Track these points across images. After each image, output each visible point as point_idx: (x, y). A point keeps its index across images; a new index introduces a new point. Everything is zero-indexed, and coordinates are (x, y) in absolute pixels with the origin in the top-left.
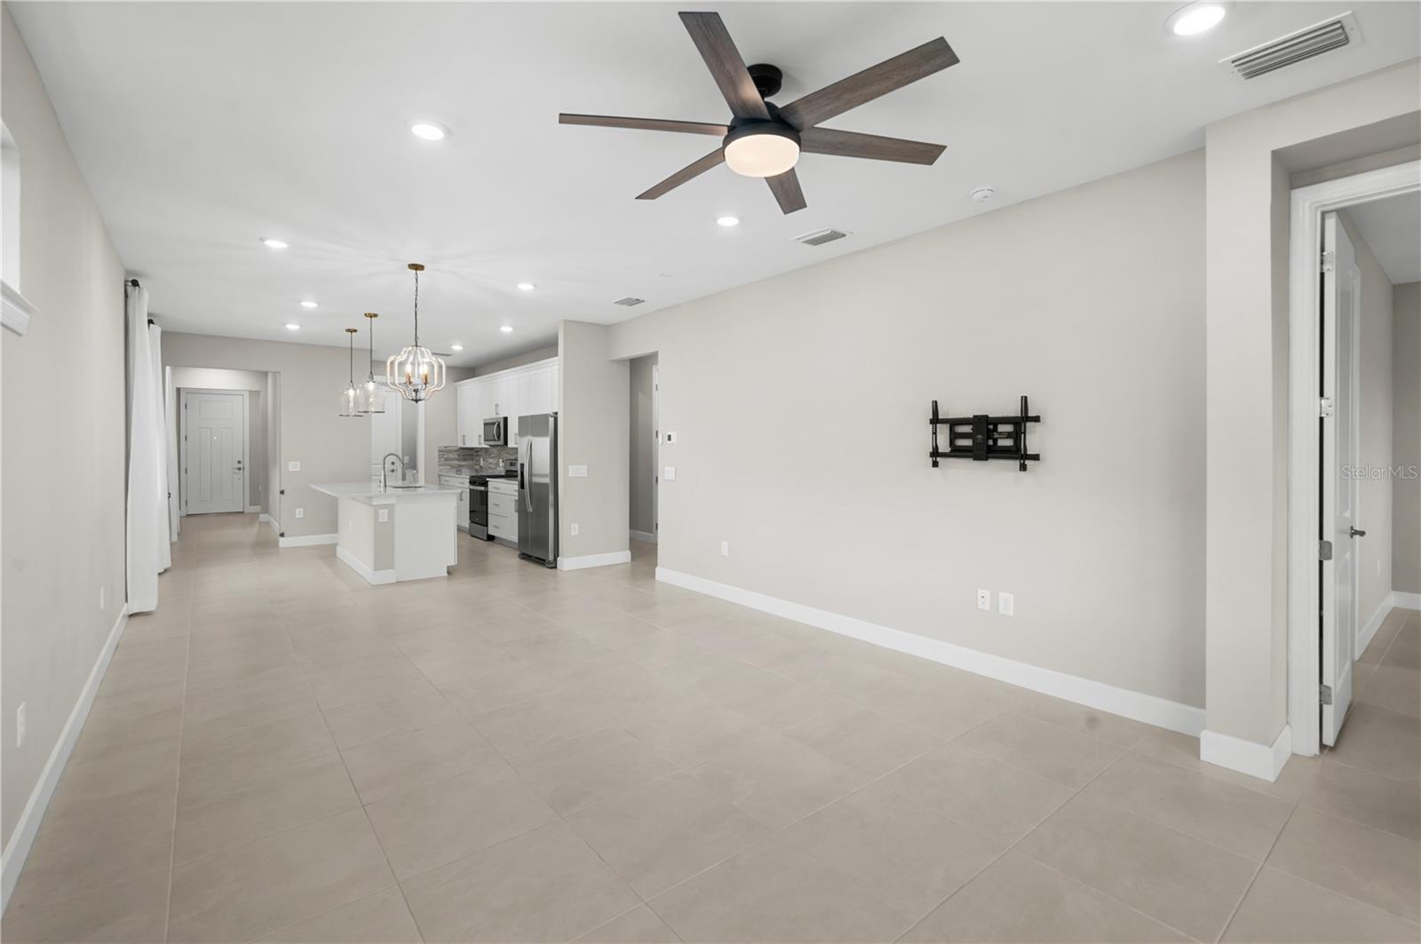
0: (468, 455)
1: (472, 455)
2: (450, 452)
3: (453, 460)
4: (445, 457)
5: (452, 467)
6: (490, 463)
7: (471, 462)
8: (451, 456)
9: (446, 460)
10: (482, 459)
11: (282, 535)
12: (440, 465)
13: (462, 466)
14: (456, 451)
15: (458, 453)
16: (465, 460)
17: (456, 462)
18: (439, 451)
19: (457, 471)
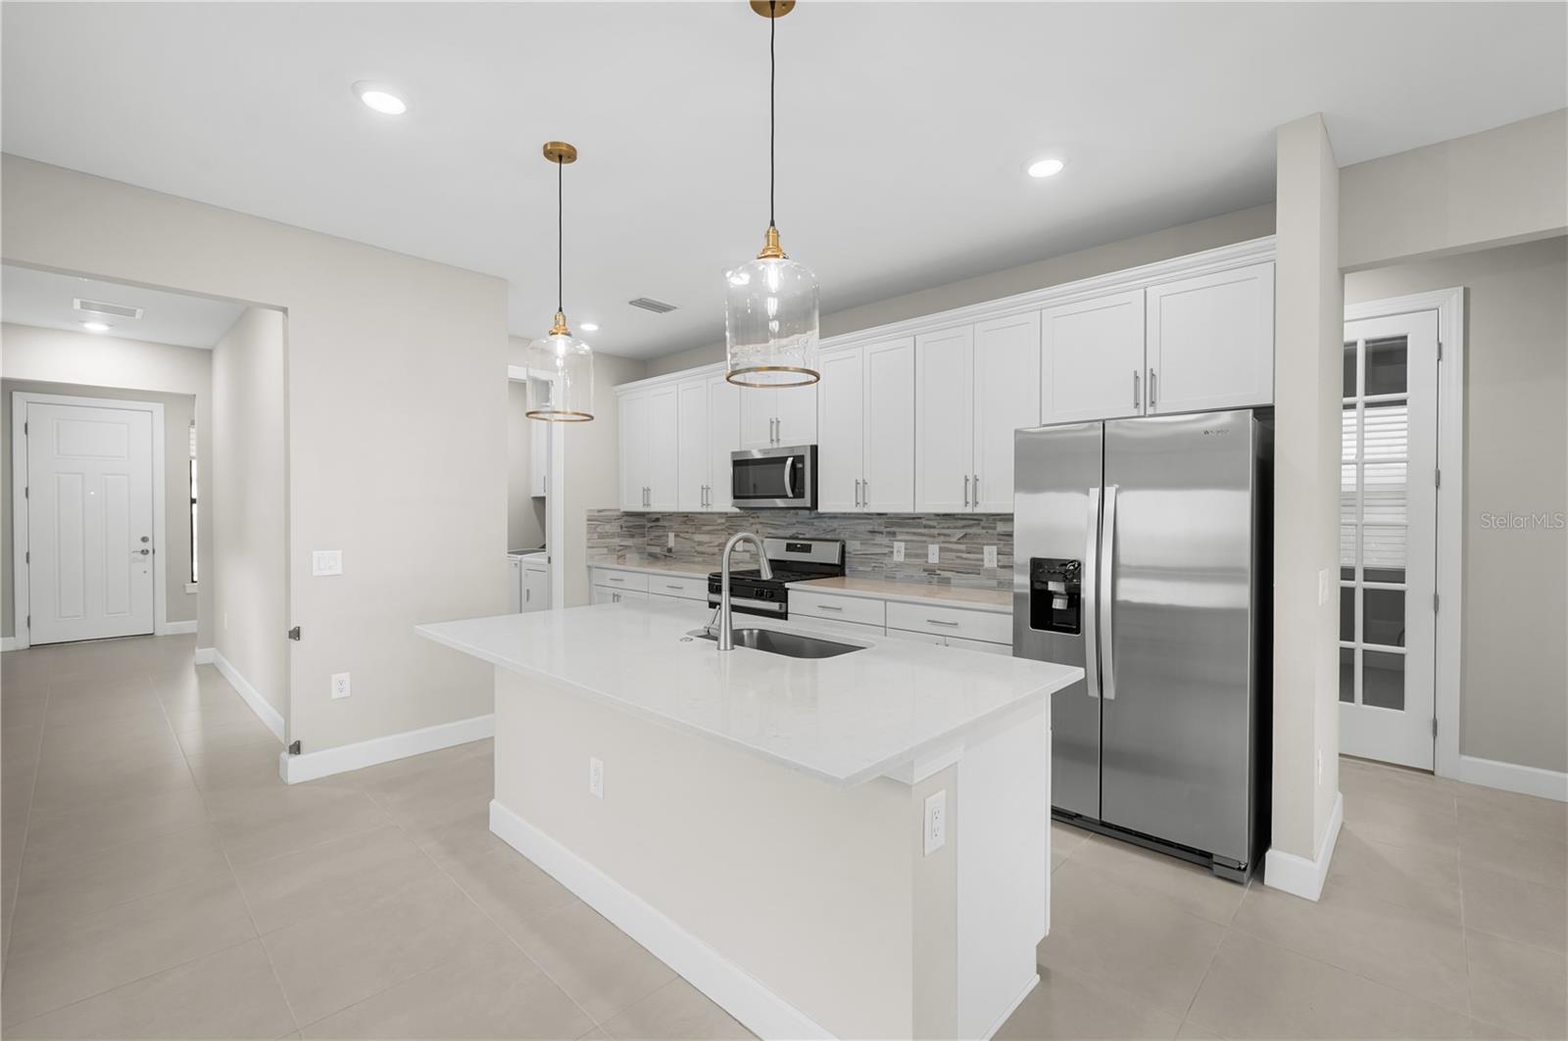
0: (634, 527)
1: (643, 527)
2: (608, 520)
3: (613, 535)
4: (599, 530)
5: (611, 550)
6: (700, 543)
7: (638, 541)
8: (608, 528)
9: (601, 536)
10: (671, 535)
11: (296, 749)
12: (589, 547)
13: (626, 547)
14: (618, 519)
15: (621, 522)
16: (632, 536)
17: (617, 541)
18: (589, 520)
19: (619, 557)
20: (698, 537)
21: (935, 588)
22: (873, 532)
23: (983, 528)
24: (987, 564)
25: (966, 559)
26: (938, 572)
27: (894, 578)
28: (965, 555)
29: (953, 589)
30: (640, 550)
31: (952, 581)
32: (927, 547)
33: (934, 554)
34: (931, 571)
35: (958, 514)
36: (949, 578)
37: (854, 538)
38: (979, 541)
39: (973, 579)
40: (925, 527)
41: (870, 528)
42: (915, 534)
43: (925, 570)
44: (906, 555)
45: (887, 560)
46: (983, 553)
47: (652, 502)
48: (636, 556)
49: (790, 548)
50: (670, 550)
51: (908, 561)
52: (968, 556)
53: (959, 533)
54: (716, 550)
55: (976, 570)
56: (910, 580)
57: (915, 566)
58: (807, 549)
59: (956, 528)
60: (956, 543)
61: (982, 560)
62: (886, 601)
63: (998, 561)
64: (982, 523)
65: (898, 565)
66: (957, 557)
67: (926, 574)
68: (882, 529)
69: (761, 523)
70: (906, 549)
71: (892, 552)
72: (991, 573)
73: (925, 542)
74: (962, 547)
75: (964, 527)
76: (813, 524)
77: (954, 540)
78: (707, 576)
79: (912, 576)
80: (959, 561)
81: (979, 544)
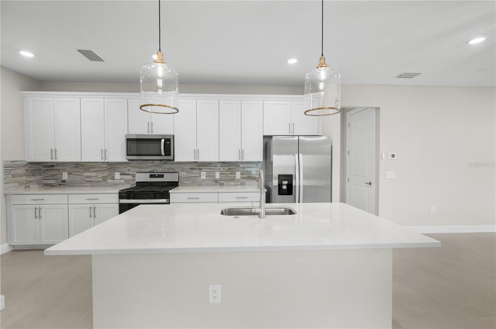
1: (40, 170)
2: (18, 167)
3: (21, 175)
4: (12, 172)
5: (20, 184)
7: (38, 178)
8: (18, 171)
9: (14, 176)
10: (66, 174)
12: (5, 183)
13: (30, 181)
14: (25, 166)
15: (27, 168)
16: (34, 175)
17: (24, 178)
18: (5, 167)
19: (26, 187)
20: (86, 174)
21: (218, 187)
22: (192, 169)
23: (235, 166)
24: (237, 178)
25: (230, 176)
26: (219, 181)
27: (202, 185)
28: (229, 175)
29: (225, 187)
30: (38, 183)
31: (224, 184)
32: (215, 173)
33: (218, 176)
34: (216, 181)
35: (226, 162)
36: (224, 183)
37: (183, 171)
38: (234, 170)
39: (232, 183)
40: (214, 166)
41: (190, 167)
42: (210, 169)
43: (214, 181)
44: (206, 176)
45: (198, 179)
46: (235, 174)
47: (58, 156)
48: (36, 186)
49: (151, 176)
50: (64, 181)
51: (207, 178)
52: (230, 175)
53: (227, 168)
54: (101, 179)
55: (233, 180)
56: (208, 185)
57: (210, 180)
58: (162, 176)
59: (226, 166)
60: (226, 171)
61: (236, 177)
62: (218, 193)
63: (241, 176)
64: (235, 165)
65: (203, 180)
66: (226, 176)
67: (214, 182)
68: (196, 167)
69: (131, 166)
70: (206, 174)
71: (201, 176)
72: (238, 180)
73: (214, 171)
74: (228, 173)
75: (228, 166)
76: (162, 166)
77: (225, 170)
78: (118, 191)
79: (209, 184)
80: (227, 177)
81: (234, 171)
